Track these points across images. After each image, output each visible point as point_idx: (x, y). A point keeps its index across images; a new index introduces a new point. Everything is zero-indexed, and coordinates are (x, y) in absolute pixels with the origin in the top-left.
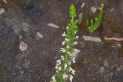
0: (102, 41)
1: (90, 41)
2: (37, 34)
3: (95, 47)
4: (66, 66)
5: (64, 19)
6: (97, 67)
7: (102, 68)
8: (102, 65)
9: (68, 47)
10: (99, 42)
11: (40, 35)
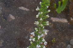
0: (69, 22)
1: (58, 22)
2: (9, 16)
3: (62, 28)
4: (39, 37)
5: (34, 3)
6: (65, 45)
7: (69, 46)
8: (69, 43)
9: (41, 19)
10: (66, 23)
11: (12, 17)
